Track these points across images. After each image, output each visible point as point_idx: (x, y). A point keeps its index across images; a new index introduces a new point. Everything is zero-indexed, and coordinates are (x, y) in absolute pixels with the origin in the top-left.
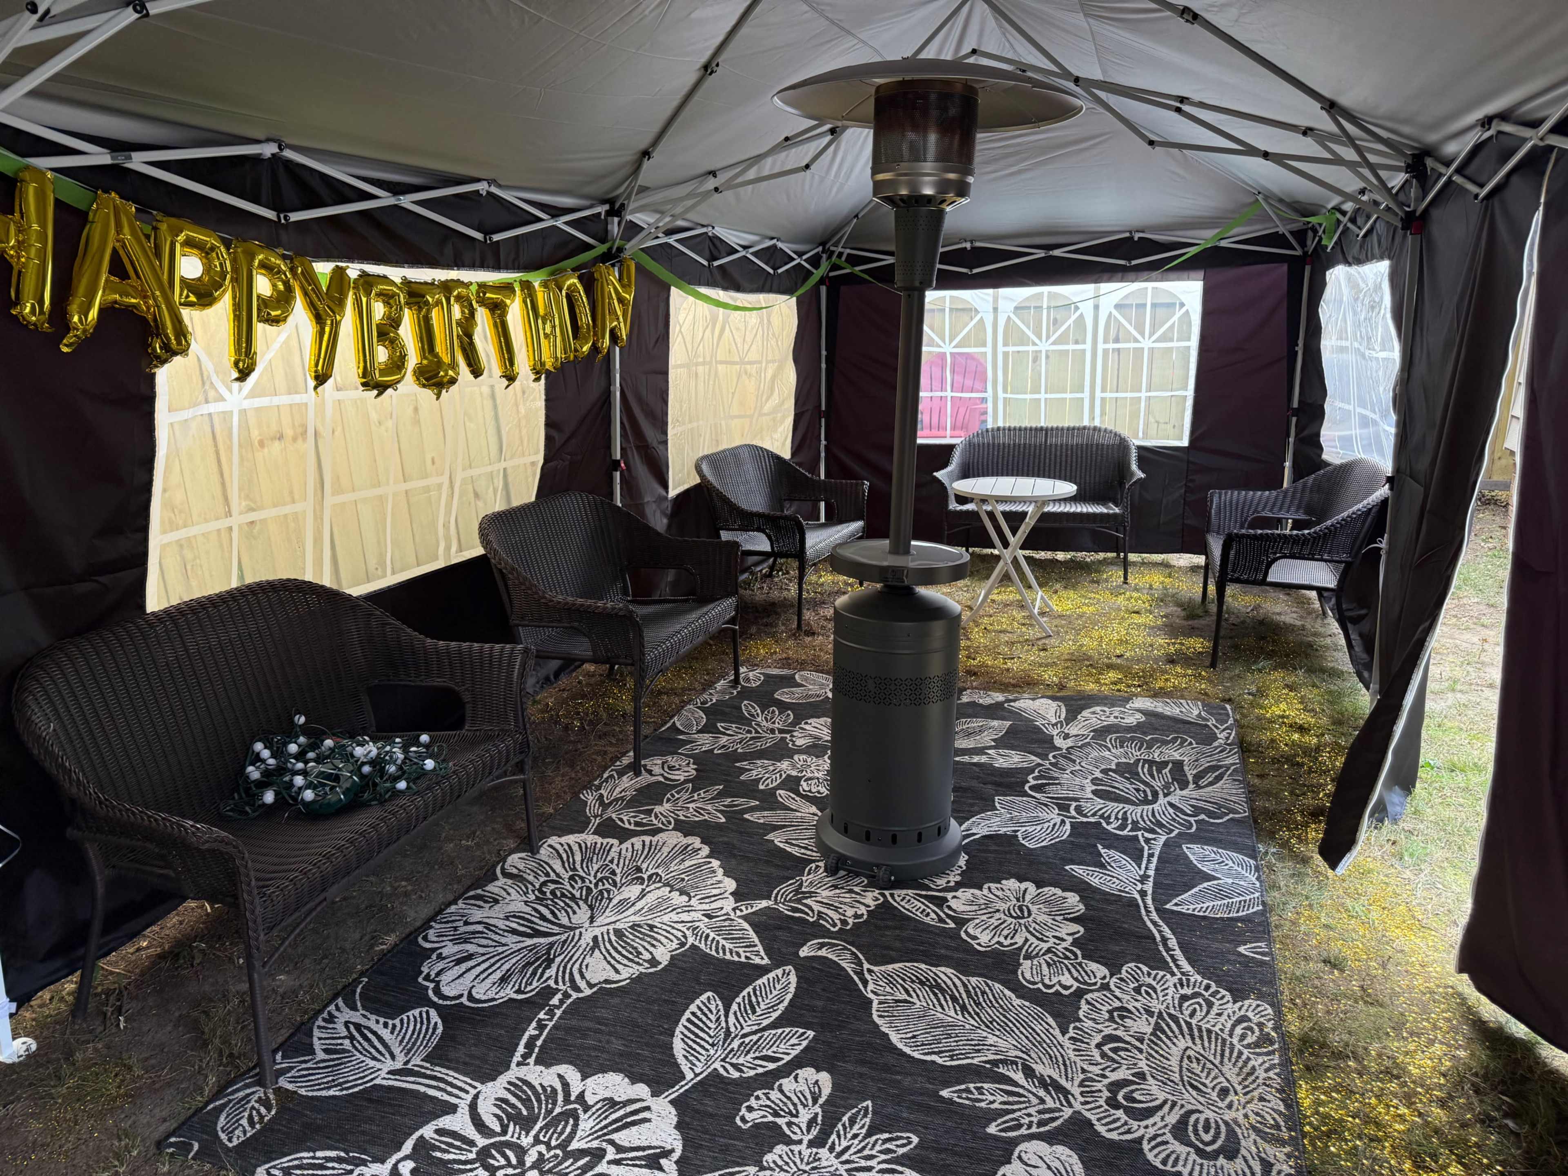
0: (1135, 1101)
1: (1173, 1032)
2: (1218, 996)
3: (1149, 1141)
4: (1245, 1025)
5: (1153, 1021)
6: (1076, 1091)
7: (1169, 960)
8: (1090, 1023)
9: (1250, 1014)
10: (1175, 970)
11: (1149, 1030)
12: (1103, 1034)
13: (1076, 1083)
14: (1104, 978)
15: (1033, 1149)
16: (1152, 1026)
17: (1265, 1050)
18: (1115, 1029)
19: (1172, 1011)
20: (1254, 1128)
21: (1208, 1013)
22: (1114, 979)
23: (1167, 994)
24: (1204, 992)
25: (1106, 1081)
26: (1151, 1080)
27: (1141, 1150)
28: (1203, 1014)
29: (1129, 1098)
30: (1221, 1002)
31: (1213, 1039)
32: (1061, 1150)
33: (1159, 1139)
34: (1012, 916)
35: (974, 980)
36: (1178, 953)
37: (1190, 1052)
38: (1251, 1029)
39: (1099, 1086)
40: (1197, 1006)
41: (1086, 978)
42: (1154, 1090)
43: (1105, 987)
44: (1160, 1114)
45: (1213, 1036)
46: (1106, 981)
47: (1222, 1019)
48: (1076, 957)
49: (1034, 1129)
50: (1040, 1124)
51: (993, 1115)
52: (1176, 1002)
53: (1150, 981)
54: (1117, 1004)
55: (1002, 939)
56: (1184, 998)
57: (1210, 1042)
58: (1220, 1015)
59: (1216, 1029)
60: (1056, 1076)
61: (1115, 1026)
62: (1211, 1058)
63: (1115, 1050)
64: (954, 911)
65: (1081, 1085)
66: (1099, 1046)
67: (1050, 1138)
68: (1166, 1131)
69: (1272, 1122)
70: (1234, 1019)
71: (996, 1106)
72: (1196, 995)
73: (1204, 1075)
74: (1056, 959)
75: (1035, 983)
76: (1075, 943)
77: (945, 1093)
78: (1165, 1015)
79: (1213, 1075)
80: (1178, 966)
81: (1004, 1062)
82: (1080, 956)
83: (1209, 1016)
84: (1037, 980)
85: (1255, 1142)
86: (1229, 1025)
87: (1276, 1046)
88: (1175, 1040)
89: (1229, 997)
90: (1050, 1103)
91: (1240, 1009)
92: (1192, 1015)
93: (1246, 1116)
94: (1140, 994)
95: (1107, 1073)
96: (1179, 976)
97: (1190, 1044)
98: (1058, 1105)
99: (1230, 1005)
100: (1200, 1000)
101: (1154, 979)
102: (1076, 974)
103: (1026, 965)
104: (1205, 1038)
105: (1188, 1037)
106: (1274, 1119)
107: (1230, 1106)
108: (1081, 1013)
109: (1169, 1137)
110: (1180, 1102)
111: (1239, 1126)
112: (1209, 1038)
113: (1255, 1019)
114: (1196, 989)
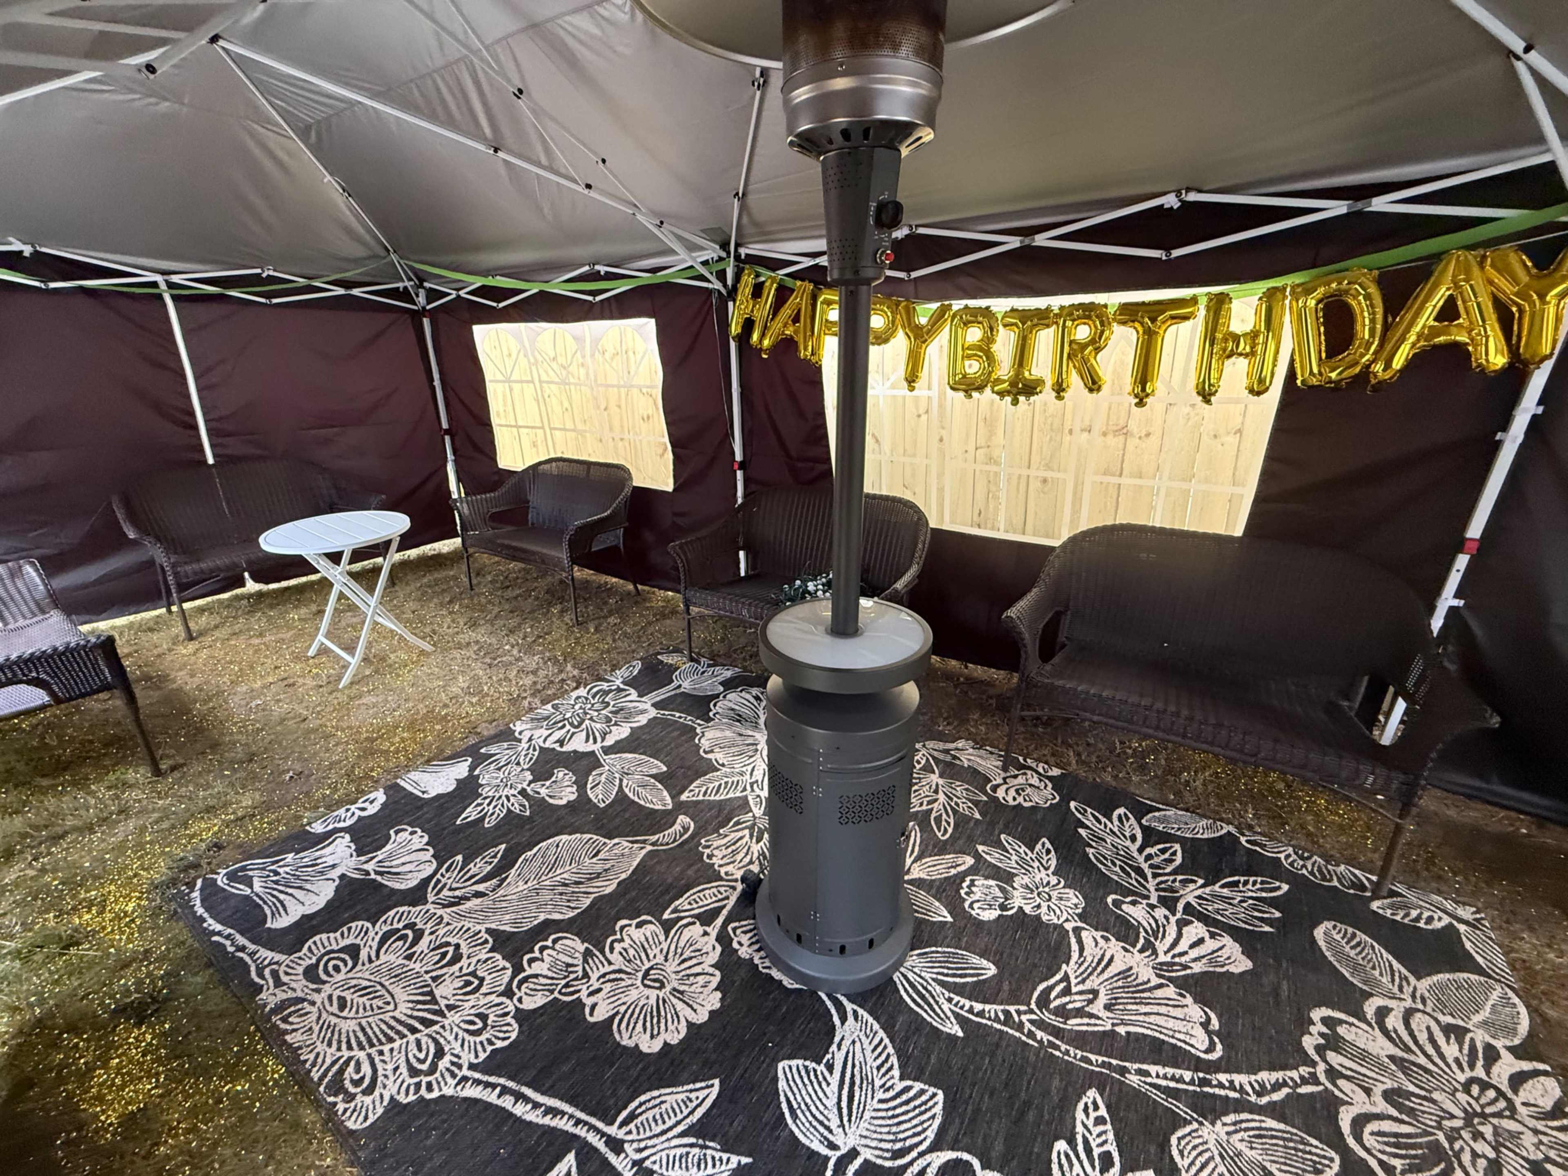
0: (398, 939)
1: (419, 1010)
2: (412, 1088)
3: (368, 929)
4: (365, 1085)
5: (443, 1003)
6: (440, 912)
7: (493, 1079)
8: (484, 957)
9: (368, 1100)
10: (477, 1075)
11: (437, 993)
12: (465, 957)
13: (445, 916)
14: (520, 1000)
15: (429, 870)
16: (439, 999)
17: (330, 1074)
18: (461, 969)
19: (436, 1028)
20: (303, 1000)
21: (408, 1060)
22: (511, 1008)
23: (456, 1038)
24: (429, 1079)
25: (427, 932)
26: (400, 961)
27: (368, 920)
28: (410, 1056)
29: (404, 937)
30: (405, 1085)
31: (381, 1036)
32: (415, 883)
33: (362, 934)
34: (651, 968)
35: (588, 902)
36: (492, 1097)
37: (392, 1007)
38: (357, 1083)
39: (429, 925)
40: (422, 1056)
41: (532, 986)
42: (392, 957)
43: (508, 993)
44: (375, 948)
45: (384, 1040)
46: (515, 999)
47: (390, 1067)
48: (560, 992)
49: (438, 876)
50: (439, 881)
51: (466, 863)
52: (442, 1041)
53: (483, 1037)
54: (484, 990)
55: (625, 945)
56: (440, 1053)
57: (382, 1031)
58: (396, 1069)
59: (386, 1048)
60: (461, 907)
61: (465, 971)
62: (370, 1020)
63: (444, 955)
64: (686, 926)
65: (441, 917)
66: (457, 946)
67: (426, 882)
68: (362, 944)
69: (290, 1019)
70: (379, 1080)
71: (472, 865)
72: (433, 1070)
73: (368, 1004)
74: (572, 976)
75: (555, 941)
76: (579, 1003)
77: (503, 846)
78: (439, 1019)
79: (361, 1010)
80: (478, 1082)
81: (499, 886)
82: (560, 997)
83: (403, 1058)
84: (557, 946)
85: (294, 990)
86: (380, 1066)
87: (322, 1089)
88: (411, 1005)
89: (402, 1099)
90: (446, 892)
91: (382, 1096)
92: (418, 1043)
93: (313, 1003)
94: (477, 1015)
95: (433, 937)
96: (465, 1072)
97: (396, 1014)
98: (441, 896)
99: (394, 1091)
100: (424, 1067)
101: (481, 1043)
102: (543, 981)
103: (581, 947)
104: (389, 1032)
105: (404, 1018)
106: (292, 1023)
107: (330, 997)
108: (498, 956)
109: (358, 941)
110: (367, 965)
111: (313, 990)
112: (385, 1035)
113: (359, 1098)
114: (438, 1075)
